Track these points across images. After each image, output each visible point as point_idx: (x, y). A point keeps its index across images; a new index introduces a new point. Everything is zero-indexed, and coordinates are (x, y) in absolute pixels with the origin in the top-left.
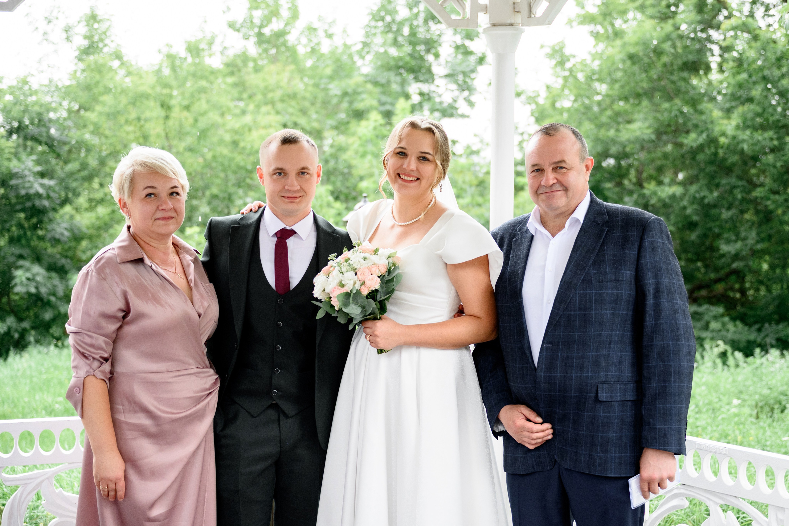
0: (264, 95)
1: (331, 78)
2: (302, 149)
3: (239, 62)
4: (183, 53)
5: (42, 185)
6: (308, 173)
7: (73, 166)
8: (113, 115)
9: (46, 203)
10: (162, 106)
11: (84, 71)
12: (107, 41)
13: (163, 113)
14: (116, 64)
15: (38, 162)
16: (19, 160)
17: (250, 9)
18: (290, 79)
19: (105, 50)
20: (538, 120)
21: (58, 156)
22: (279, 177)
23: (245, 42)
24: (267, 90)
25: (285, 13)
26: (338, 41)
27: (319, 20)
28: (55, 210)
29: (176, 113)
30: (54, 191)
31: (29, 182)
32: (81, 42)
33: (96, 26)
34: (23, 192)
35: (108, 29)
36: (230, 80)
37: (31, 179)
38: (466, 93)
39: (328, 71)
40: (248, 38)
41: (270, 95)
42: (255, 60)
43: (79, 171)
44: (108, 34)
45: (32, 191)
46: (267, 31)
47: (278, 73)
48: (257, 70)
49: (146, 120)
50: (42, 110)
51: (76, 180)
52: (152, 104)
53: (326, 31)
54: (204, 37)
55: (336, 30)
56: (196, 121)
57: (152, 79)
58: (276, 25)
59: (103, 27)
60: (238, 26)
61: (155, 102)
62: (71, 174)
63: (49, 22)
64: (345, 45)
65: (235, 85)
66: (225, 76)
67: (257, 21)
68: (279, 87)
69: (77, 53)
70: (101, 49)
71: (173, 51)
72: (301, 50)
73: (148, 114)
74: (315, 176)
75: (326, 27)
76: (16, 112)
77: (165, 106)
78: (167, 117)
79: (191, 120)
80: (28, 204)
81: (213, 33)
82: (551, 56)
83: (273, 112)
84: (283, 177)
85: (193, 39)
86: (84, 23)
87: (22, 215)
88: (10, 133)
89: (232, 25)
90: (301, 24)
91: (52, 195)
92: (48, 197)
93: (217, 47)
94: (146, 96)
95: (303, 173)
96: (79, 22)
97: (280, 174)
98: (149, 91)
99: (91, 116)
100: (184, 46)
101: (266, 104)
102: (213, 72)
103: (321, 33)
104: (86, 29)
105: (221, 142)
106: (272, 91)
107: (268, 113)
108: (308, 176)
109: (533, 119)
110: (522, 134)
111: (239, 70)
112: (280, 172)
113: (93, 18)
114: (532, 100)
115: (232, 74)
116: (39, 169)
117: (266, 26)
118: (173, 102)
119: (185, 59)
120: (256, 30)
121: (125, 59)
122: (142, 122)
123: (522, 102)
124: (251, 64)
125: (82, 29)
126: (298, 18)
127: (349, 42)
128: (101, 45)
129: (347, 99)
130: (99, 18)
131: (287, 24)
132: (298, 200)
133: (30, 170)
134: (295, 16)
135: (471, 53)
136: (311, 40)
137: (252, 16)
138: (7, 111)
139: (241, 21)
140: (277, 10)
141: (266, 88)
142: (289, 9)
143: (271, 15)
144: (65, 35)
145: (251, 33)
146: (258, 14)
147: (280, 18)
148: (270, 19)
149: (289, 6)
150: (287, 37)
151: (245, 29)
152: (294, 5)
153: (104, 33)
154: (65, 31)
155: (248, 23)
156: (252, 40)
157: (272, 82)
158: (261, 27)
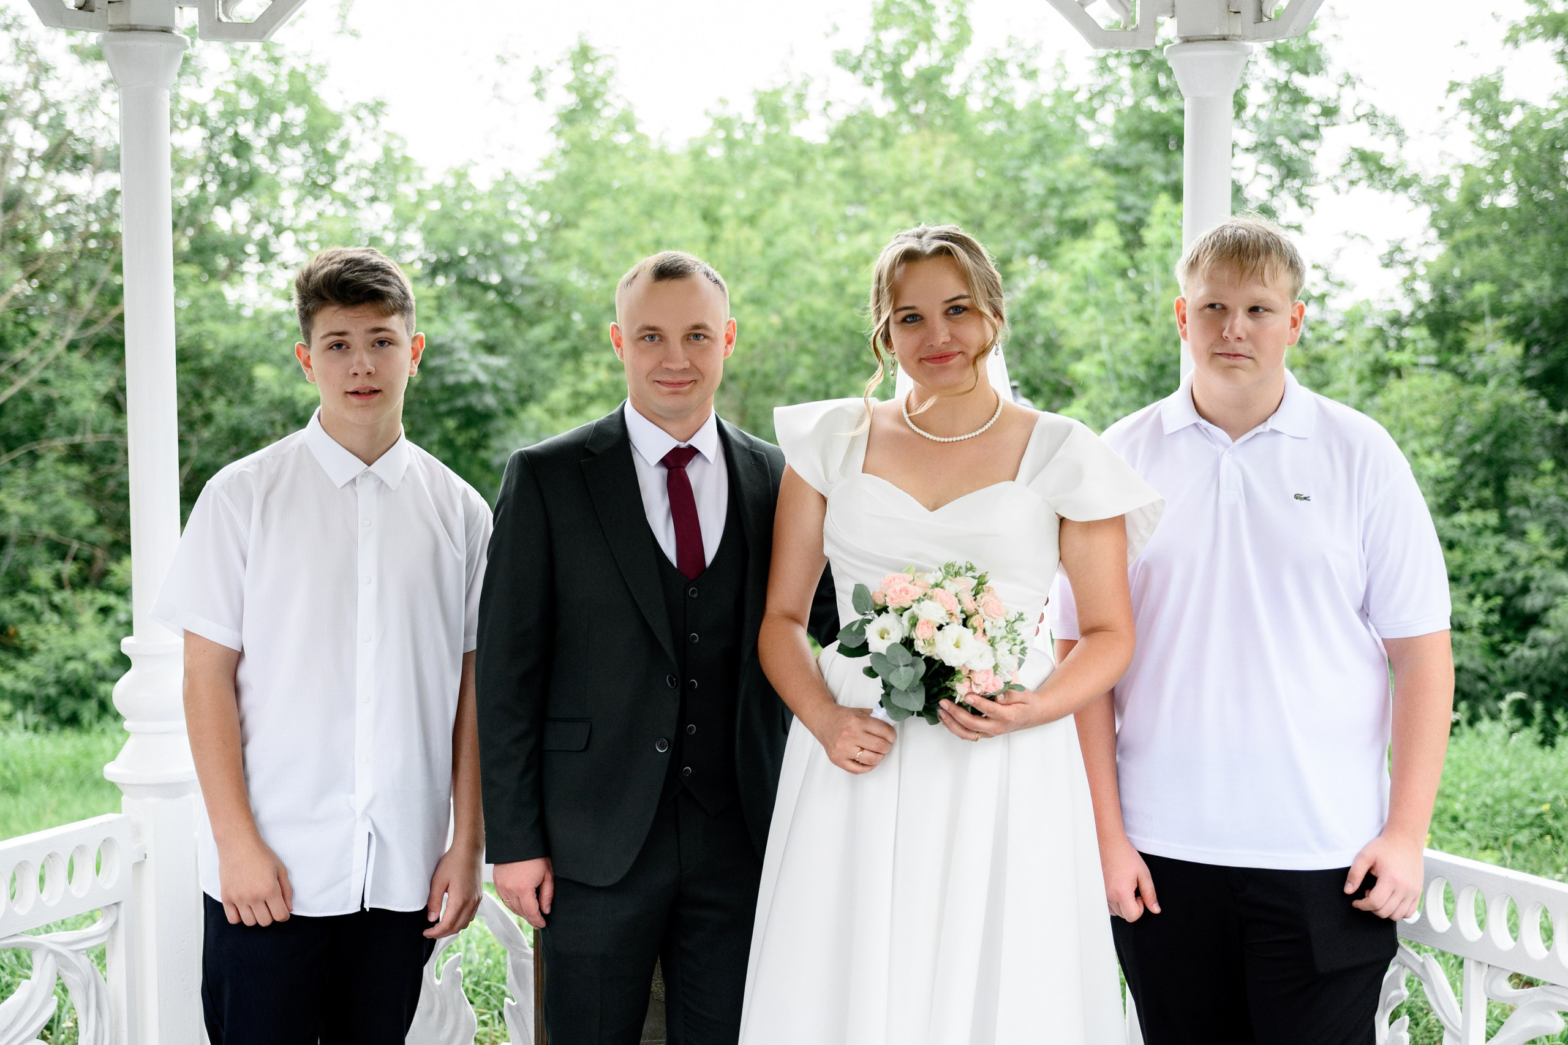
0: (896, 192)
1: (1026, 159)
2: (694, 289)
3: (855, 130)
4: (749, 117)
5: (485, 368)
6: (705, 337)
7: (541, 332)
8: (613, 235)
9: (490, 400)
10: (705, 217)
11: (565, 153)
12: (609, 97)
13: (706, 232)
14: (623, 138)
15: (480, 325)
16: (446, 320)
17: (876, 29)
18: (948, 161)
19: (606, 113)
20: (1442, 234)
21: (516, 312)
22: (650, 344)
23: (866, 91)
24: (899, 184)
25: (944, 32)
26: (1046, 84)
27: (1010, 45)
28: (509, 413)
29: (729, 232)
30: (506, 378)
31: (461, 360)
32: (563, 100)
33: (588, 68)
34: (450, 380)
35: (611, 73)
36: (839, 164)
37: (465, 355)
38: (1297, 183)
39: (1024, 145)
40: (871, 85)
41: (907, 192)
42: (884, 125)
43: (554, 339)
44: (610, 82)
45: (465, 379)
46: (908, 71)
47: (924, 150)
48: (886, 144)
50: (491, 228)
51: (547, 356)
52: (685, 213)
53: (1022, 66)
54: (789, 83)
55: (1043, 63)
56: (769, 243)
57: (684, 168)
58: (923, 58)
59: (600, 69)
60: (853, 62)
61: (692, 209)
62: (538, 347)
64: (1059, 92)
65: (844, 174)
66: (826, 157)
67: (889, 52)
68: (924, 178)
69: (554, 121)
70: (598, 111)
71: (730, 112)
72: (975, 105)
73: (675, 233)
74: (722, 341)
75: (1022, 57)
76: (444, 233)
77: (709, 217)
78: (713, 240)
79: (758, 244)
80: (460, 403)
82: (1469, 104)
84: (658, 344)
85: (767, 87)
86: (570, 64)
87: (451, 423)
88: (435, 270)
89: (841, 60)
90: (973, 54)
91: (503, 384)
92: (496, 389)
93: (813, 104)
94: (673, 199)
95: (697, 336)
96: (559, 63)
97: (652, 337)
98: (680, 189)
99: (574, 238)
100: (752, 102)
101: (899, 209)
102: (804, 151)
103: (1012, 69)
104: (572, 75)
105: (812, 285)
106: (910, 184)
108: (706, 341)
109: (1433, 233)
110: (1409, 264)
111: (854, 147)
112: (652, 335)
113: (583, 54)
114: (1434, 194)
115: (838, 152)
116: (479, 335)
117: (907, 58)
118: (726, 210)
119: (754, 125)
120: (888, 69)
121: (640, 129)
123: (1412, 199)
124: (878, 133)
125: (564, 75)
126: (969, 42)
127: (1068, 86)
128: (597, 104)
129: (1056, 202)
130: (592, 55)
131: (947, 56)
132: (687, 387)
133: (465, 340)
134: (962, 39)
135: (1308, 100)
136: (994, 85)
137: (879, 41)
138: (428, 231)
139: (857, 51)
140: (929, 27)
141: (899, 178)
142: (952, 24)
143: (915, 40)
144: (533, 88)
145: (878, 74)
146: (891, 38)
147: (934, 44)
148: (914, 47)
149: (952, 18)
150: (945, 79)
151: (866, 66)
152: (962, 18)
153: (603, 81)
154: (533, 80)
155: (872, 55)
156: (879, 86)
157: (912, 166)
158: (897, 63)
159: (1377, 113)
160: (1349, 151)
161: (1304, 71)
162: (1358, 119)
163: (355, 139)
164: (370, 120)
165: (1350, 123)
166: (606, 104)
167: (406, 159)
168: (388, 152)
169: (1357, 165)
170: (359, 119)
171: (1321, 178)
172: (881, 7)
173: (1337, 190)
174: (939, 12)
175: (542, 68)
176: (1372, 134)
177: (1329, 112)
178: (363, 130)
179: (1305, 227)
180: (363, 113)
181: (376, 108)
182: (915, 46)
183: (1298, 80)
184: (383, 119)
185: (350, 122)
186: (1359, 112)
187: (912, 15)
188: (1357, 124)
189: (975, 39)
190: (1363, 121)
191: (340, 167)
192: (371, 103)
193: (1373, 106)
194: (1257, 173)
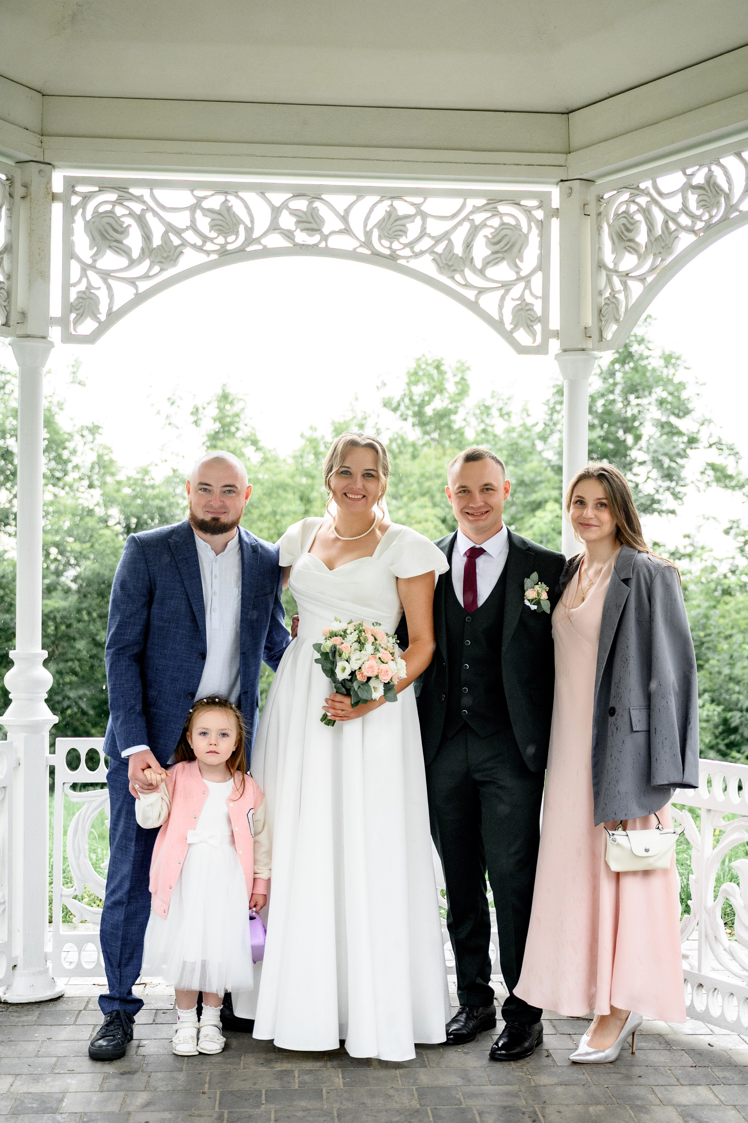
0: (420, 484)
3: (395, 447)
4: (329, 437)
10: (301, 499)
12: (241, 425)
13: (302, 508)
14: (249, 450)
17: (409, 384)
19: (239, 434)
23: (402, 424)
24: (422, 479)
25: (451, 388)
26: (516, 421)
27: (493, 397)
32: (210, 426)
33: (228, 406)
35: (242, 410)
38: (673, 483)
40: (406, 419)
41: (427, 484)
42: (413, 445)
44: (242, 416)
46: (429, 411)
47: (438, 459)
48: (414, 457)
49: (283, 515)
50: (164, 504)
52: (290, 496)
53: (501, 410)
54: (354, 417)
55: (514, 408)
57: (290, 467)
58: (439, 404)
59: (237, 407)
60: (394, 404)
61: (294, 493)
63: (173, 403)
64: (524, 425)
67: (417, 399)
68: (437, 476)
69: (205, 439)
70: (233, 433)
71: (317, 435)
72: (470, 434)
73: (285, 508)
75: (500, 404)
76: (135, 506)
77: (305, 499)
78: (306, 512)
81: (365, 413)
83: (429, 504)
85: (340, 421)
86: (215, 404)
90: (470, 402)
94: (284, 487)
96: (209, 403)
98: (288, 481)
101: (422, 495)
103: (495, 412)
104: (217, 411)
106: (428, 479)
107: (424, 507)
111: (395, 457)
113: (225, 397)
117: (429, 402)
118: (313, 496)
120: (416, 409)
121: (261, 444)
122: (278, 517)
124: (410, 450)
125: (213, 411)
126: (467, 394)
127: (529, 422)
128: (233, 429)
129: (523, 490)
130: (231, 399)
131: (453, 402)
134: (463, 392)
135: (680, 433)
136: (482, 421)
137: (411, 392)
138: (125, 506)
139: (397, 398)
140: (442, 384)
141: (423, 475)
142: (457, 383)
143: (434, 391)
144: (193, 419)
145: (410, 413)
146: (419, 390)
147: (446, 395)
148: (432, 396)
149: (457, 379)
150: (453, 417)
151: (402, 408)
152: (463, 379)
153: (237, 415)
154: (192, 413)
155: (407, 400)
156: (411, 420)
157: (430, 469)
158: (422, 405)
159: (722, 442)
160: (705, 465)
161: (678, 416)
162: (710, 446)
163: (80, 448)
164: (90, 437)
165: (705, 448)
166: (238, 429)
167: (111, 461)
168: (100, 457)
169: (711, 473)
170: (83, 436)
171: (688, 481)
172: (412, 371)
173: (698, 489)
174: (449, 375)
175: (200, 406)
176: (719, 455)
177: (692, 441)
178: (85, 443)
179: (677, 511)
180: (86, 433)
181: (94, 430)
182: (434, 396)
183: (673, 420)
184: (97, 436)
185: (77, 437)
186: (712, 441)
187: (430, 377)
188: (710, 449)
189: (471, 392)
190: (713, 447)
191: (70, 466)
192: (90, 425)
193: (719, 438)
194: (648, 478)
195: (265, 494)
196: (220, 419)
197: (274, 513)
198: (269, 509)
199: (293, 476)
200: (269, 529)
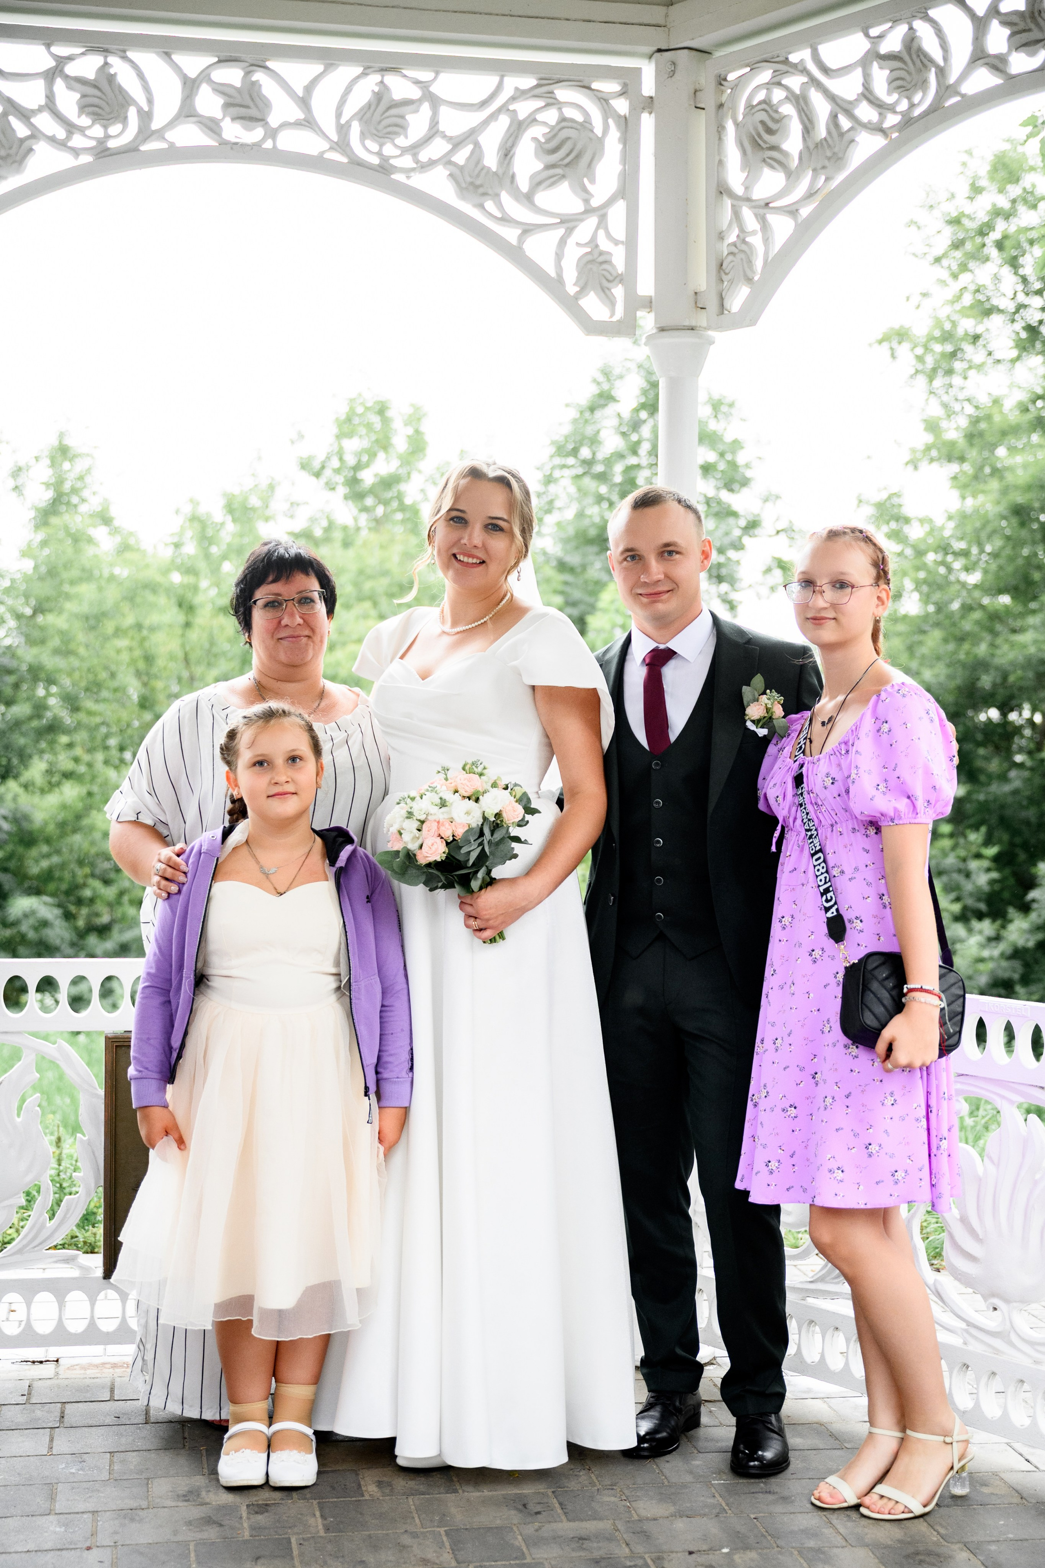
4: (218, 514)
7: (20, 710)
8: (94, 620)
10: (180, 605)
11: (44, 543)
12: (86, 493)
13: (181, 618)
14: (100, 533)
17: (338, 437)
19: (83, 508)
23: (328, 495)
25: (400, 443)
32: (40, 495)
33: (66, 465)
35: (89, 471)
38: (724, 587)
40: (333, 489)
41: (368, 586)
42: (345, 528)
43: (31, 718)
44: (88, 480)
46: (368, 477)
47: (383, 547)
48: (348, 544)
49: (152, 629)
51: (25, 734)
52: (162, 600)
54: (256, 486)
57: (164, 557)
58: (382, 466)
59: (80, 466)
60: (317, 465)
61: (169, 598)
62: (17, 724)
67: (351, 460)
68: (383, 571)
69: (32, 515)
70: (75, 506)
71: (202, 510)
73: (154, 618)
77: (185, 606)
78: (188, 625)
81: (273, 479)
83: (373, 613)
85: (236, 491)
86: (47, 461)
90: (428, 464)
93: (278, 505)
94: (152, 587)
96: (38, 459)
98: (159, 578)
100: (222, 502)
104: (50, 471)
106: (370, 577)
113: (63, 452)
117: (367, 465)
118: (198, 600)
119: (223, 524)
120: (349, 474)
121: (116, 523)
122: (145, 632)
124: (341, 535)
125: (42, 472)
126: (424, 454)
128: (75, 500)
130: (72, 452)
131: (404, 465)
134: (418, 450)
135: (734, 514)
137: (341, 448)
139: (321, 457)
140: (386, 437)
141: (361, 572)
142: (408, 437)
143: (375, 448)
144: (11, 483)
145: (340, 479)
146: (353, 446)
147: (392, 453)
148: (373, 455)
149: (409, 431)
150: (403, 487)
151: (328, 473)
152: (417, 432)
153: (81, 479)
154: (12, 475)
155: (335, 461)
156: (342, 490)
157: (372, 562)
158: (357, 469)
159: (794, 528)
160: (769, 560)
161: (731, 489)
162: (778, 532)
165: (770, 536)
166: (83, 500)
169: (776, 573)
171: (745, 584)
172: (343, 417)
173: (759, 596)
174: (398, 425)
175: (22, 464)
176: (790, 546)
177: (752, 526)
182: (375, 455)
183: (725, 496)
186: (779, 527)
187: (369, 426)
188: (777, 538)
189: (429, 451)
190: (782, 536)
193: (791, 522)
195: (125, 598)
196: (57, 484)
197: (139, 626)
198: (129, 620)
199: (166, 572)
200: (131, 649)
